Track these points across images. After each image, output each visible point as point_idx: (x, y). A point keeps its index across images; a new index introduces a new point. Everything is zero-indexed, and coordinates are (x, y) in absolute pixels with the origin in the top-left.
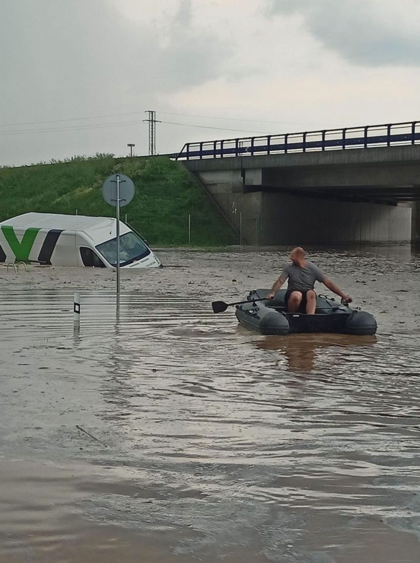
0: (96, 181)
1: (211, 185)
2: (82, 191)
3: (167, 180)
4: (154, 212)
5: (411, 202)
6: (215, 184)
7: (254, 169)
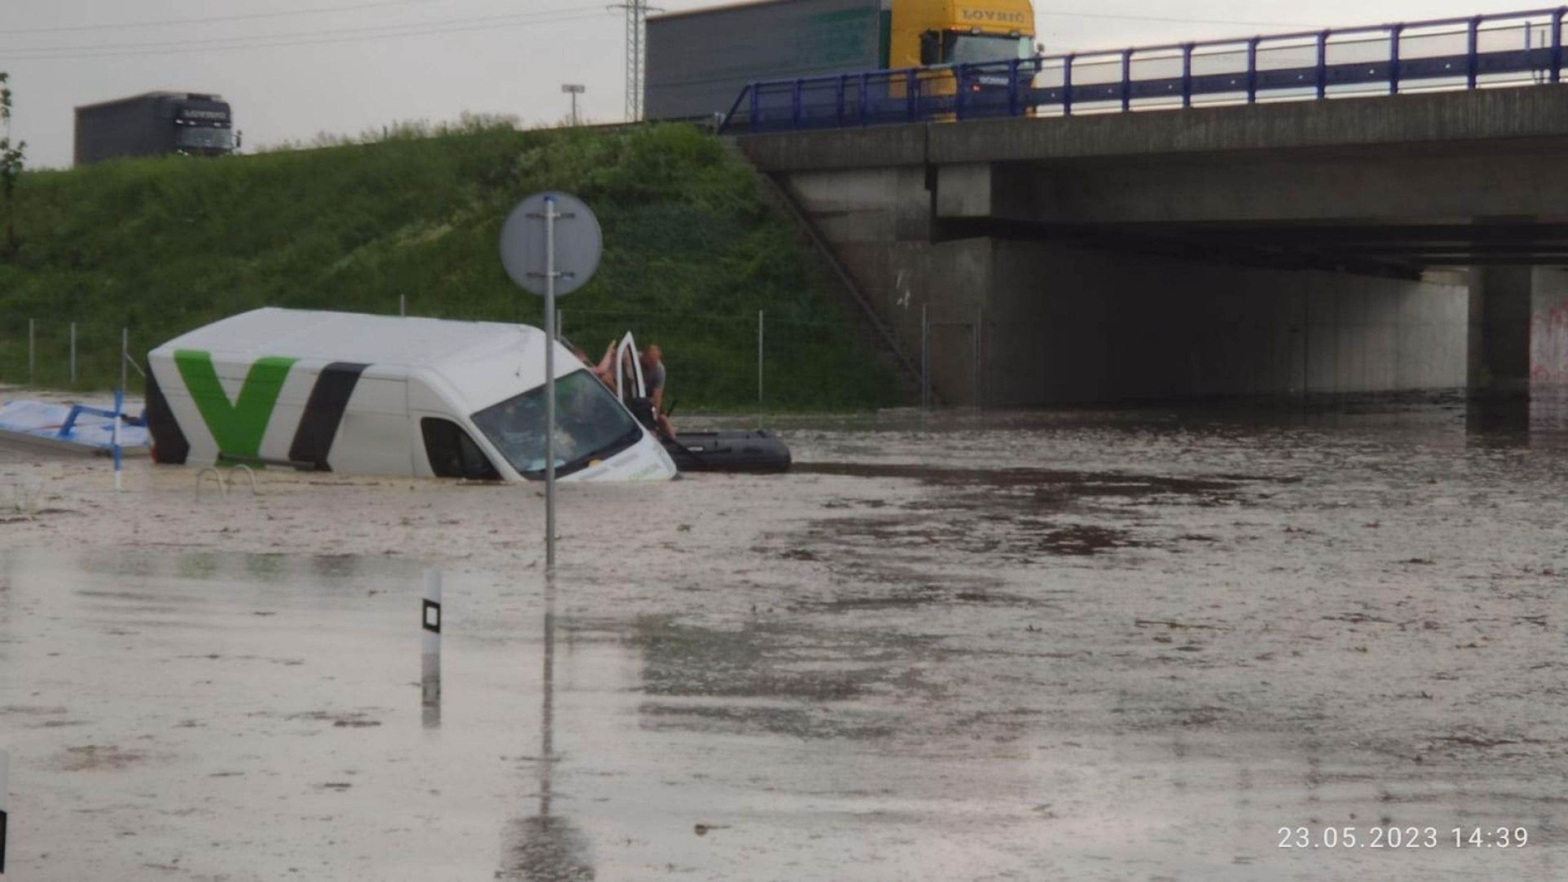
0: (462, 204)
1: (827, 215)
2: (416, 235)
3: (689, 201)
4: (647, 301)
5: (1466, 269)
6: (842, 214)
7: (967, 165)
